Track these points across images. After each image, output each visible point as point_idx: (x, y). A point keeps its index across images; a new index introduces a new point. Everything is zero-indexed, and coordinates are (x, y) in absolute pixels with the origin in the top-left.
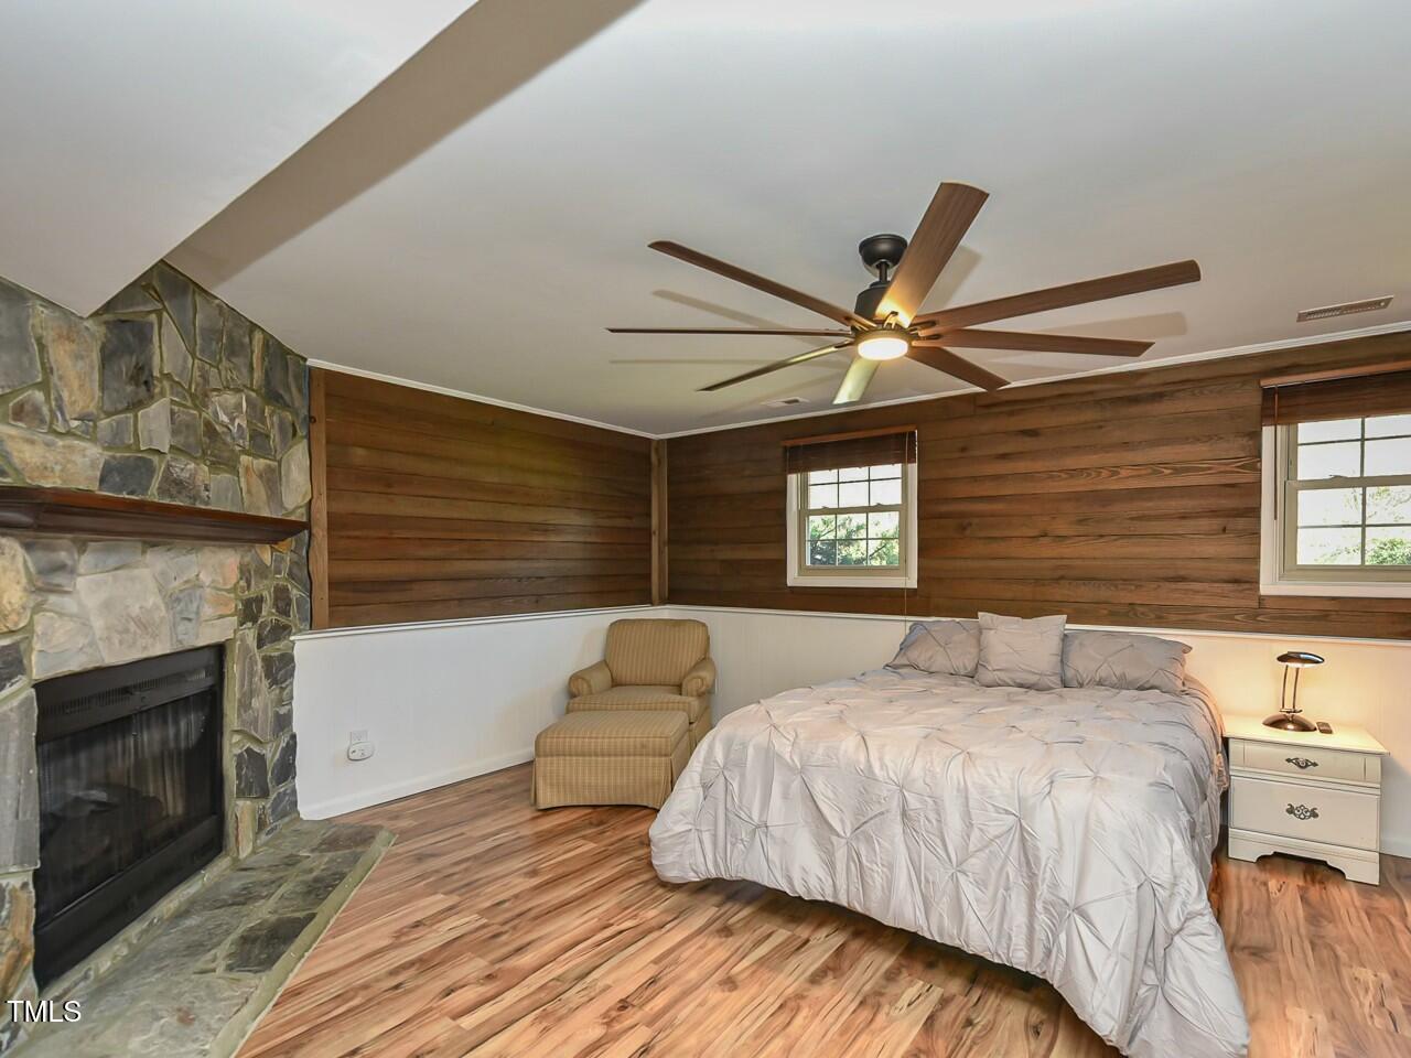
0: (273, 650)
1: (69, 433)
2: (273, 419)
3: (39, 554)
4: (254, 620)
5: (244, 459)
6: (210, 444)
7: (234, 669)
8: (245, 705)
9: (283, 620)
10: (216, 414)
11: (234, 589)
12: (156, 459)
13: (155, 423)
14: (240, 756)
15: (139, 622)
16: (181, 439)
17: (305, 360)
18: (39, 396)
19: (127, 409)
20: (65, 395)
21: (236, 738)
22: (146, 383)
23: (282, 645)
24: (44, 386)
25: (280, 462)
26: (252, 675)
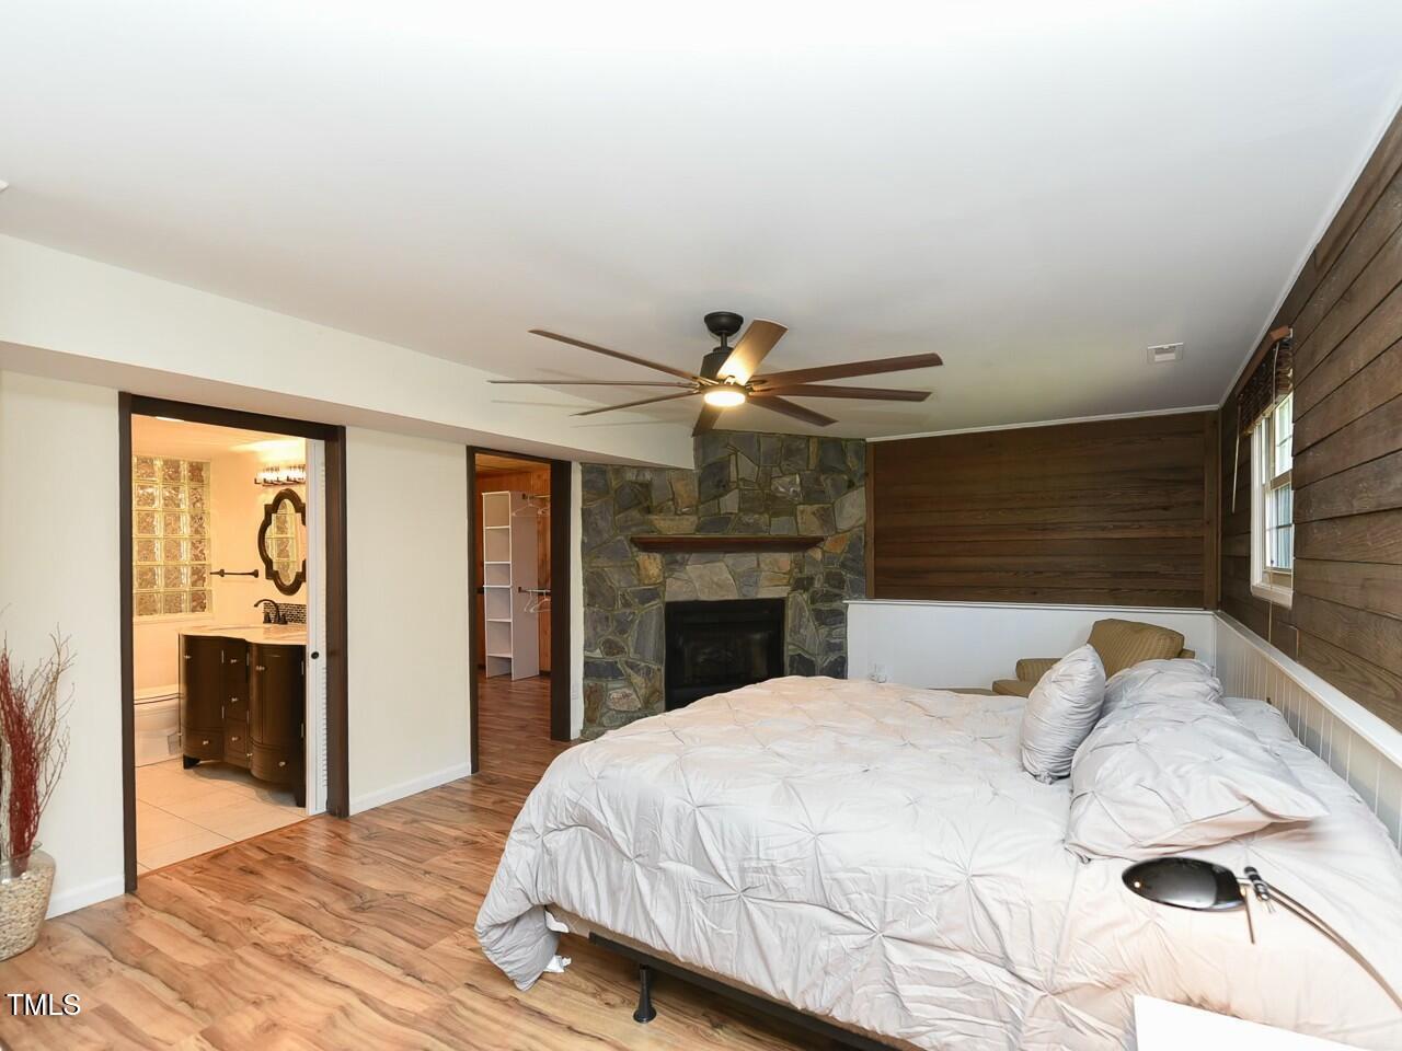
0: (825, 607)
1: (684, 514)
2: (827, 482)
3: (667, 556)
4: (806, 589)
5: (801, 507)
6: (773, 504)
7: (790, 613)
8: (795, 631)
9: (837, 591)
10: (777, 488)
11: (790, 572)
12: (733, 517)
13: (730, 503)
14: (792, 656)
15: (717, 584)
16: (747, 505)
17: (864, 440)
18: (671, 503)
19: (713, 499)
20: (680, 501)
21: (791, 647)
22: (724, 486)
23: (835, 605)
24: (673, 500)
25: (833, 504)
26: (801, 616)
